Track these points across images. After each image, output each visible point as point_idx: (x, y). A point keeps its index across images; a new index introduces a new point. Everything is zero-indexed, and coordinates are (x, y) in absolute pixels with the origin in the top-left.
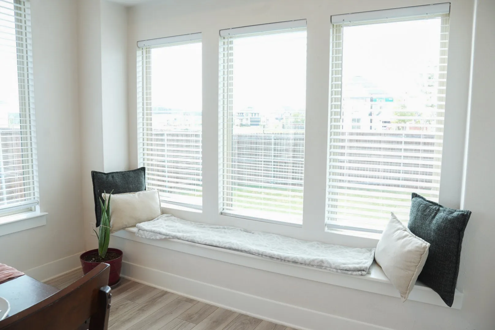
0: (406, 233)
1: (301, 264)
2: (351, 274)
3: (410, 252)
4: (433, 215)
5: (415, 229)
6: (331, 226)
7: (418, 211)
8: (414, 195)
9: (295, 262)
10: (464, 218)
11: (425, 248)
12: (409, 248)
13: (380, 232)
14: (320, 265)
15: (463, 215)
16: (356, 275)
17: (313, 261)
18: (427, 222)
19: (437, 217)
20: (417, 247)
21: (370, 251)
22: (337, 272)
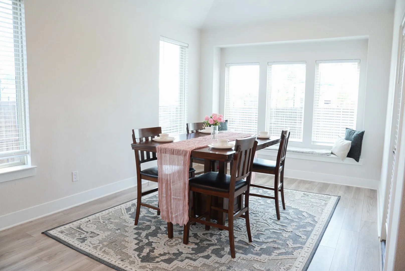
0: (344, 140)
1: (305, 153)
2: (324, 155)
3: (345, 145)
4: (353, 134)
5: (347, 139)
6: (314, 142)
7: (348, 133)
8: (347, 128)
9: (303, 153)
10: (363, 133)
11: (350, 143)
12: (345, 144)
13: (333, 143)
14: (312, 153)
15: (362, 132)
16: (326, 156)
17: (310, 152)
18: (351, 136)
19: (354, 134)
20: (348, 143)
21: (330, 150)
22: (319, 155)
